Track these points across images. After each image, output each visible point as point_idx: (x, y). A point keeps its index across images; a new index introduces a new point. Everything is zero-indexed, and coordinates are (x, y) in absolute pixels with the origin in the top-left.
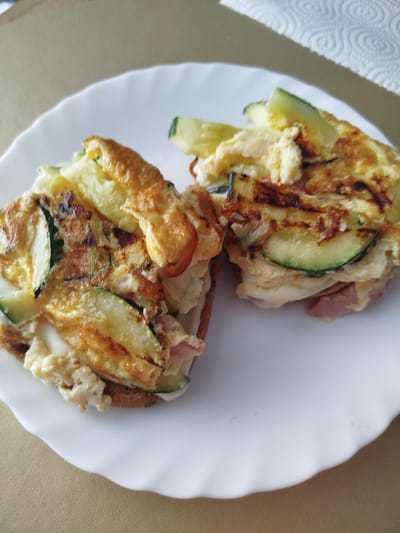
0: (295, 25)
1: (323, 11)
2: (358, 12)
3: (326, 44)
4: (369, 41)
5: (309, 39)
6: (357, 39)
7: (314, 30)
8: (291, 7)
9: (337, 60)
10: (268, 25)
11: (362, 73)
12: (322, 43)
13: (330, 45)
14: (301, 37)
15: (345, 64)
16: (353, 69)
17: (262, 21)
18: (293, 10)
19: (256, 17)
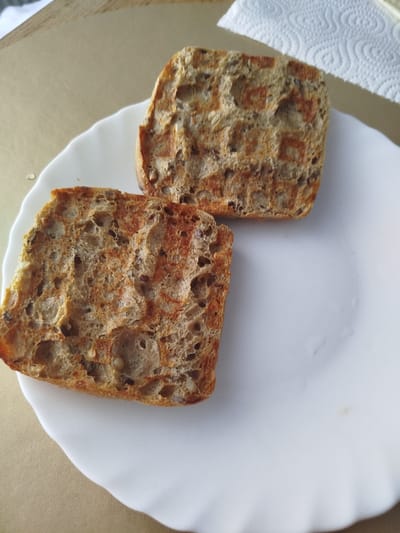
0: (298, 43)
1: (323, 24)
2: (358, 22)
3: (332, 60)
4: (374, 52)
5: (314, 57)
6: (362, 51)
7: (318, 47)
8: (291, 24)
9: (345, 77)
10: (270, 45)
11: (372, 89)
12: (327, 59)
13: (336, 60)
14: (306, 55)
15: (354, 81)
16: (363, 85)
17: (264, 41)
18: (293, 27)
19: (257, 38)
